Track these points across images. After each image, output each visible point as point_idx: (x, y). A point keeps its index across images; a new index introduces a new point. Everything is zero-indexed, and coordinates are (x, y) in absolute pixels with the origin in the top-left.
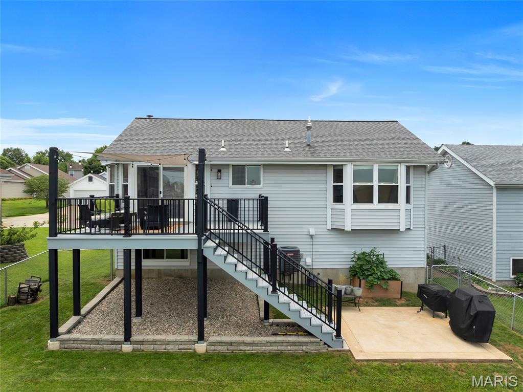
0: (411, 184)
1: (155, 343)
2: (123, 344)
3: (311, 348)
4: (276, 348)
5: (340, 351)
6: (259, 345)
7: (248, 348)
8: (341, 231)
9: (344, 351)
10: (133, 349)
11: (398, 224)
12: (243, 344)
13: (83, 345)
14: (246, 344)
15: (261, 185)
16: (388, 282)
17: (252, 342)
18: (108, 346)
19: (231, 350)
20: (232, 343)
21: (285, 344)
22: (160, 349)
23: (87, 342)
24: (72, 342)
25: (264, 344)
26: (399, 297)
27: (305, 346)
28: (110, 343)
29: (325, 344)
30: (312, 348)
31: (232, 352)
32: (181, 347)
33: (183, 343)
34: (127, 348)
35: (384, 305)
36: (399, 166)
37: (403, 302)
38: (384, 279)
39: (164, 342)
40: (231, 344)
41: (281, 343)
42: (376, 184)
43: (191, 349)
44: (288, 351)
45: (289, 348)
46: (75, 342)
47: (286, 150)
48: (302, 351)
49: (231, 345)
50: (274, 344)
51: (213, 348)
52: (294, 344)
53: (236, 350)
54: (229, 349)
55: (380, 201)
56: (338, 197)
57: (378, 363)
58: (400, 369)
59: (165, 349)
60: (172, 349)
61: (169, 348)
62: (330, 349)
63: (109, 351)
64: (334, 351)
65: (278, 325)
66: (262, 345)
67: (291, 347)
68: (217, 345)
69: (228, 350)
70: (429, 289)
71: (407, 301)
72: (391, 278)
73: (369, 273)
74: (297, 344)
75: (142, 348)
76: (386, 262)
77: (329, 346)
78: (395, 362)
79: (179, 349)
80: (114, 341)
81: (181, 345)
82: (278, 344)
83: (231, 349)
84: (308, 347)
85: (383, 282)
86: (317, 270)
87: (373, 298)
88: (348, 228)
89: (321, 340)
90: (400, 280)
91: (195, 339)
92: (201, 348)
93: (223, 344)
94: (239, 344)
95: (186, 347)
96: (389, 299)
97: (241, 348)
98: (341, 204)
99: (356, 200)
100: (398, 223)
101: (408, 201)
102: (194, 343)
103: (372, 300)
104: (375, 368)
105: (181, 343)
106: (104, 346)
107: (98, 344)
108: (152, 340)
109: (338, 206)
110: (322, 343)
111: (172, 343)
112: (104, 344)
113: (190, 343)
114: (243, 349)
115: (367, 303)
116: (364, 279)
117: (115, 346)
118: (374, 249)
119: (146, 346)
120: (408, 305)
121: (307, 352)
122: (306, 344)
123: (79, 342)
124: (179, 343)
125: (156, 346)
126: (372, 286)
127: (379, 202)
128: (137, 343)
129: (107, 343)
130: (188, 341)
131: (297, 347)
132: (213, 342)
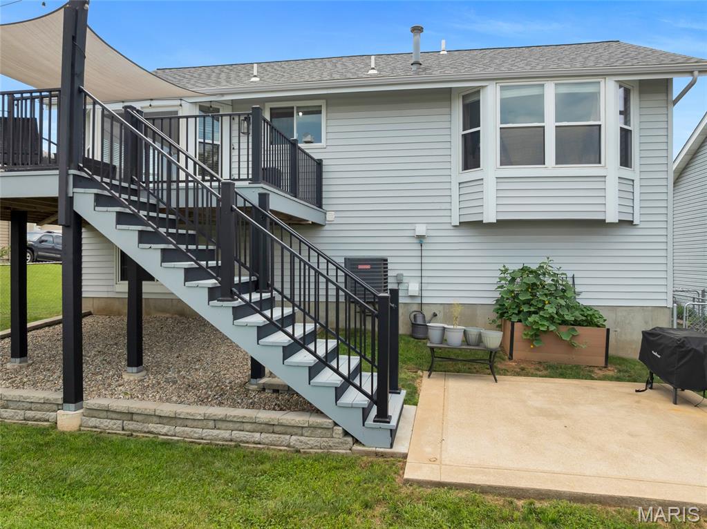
0: (634, 126)
3: (309, 442)
4: (226, 434)
5: (383, 455)
6: (189, 423)
8: (478, 225)
9: (393, 455)
11: (601, 208)
12: (155, 419)
14: (162, 419)
15: (323, 144)
16: (575, 330)
17: (173, 415)
19: (128, 430)
20: (132, 414)
21: (248, 427)
25: (200, 423)
26: (603, 365)
27: (296, 434)
29: (346, 433)
30: (312, 441)
31: (131, 435)
32: (30, 414)
33: (33, 406)
35: (563, 376)
36: (602, 84)
37: (611, 373)
38: (564, 322)
40: (130, 415)
41: (240, 423)
42: (550, 124)
43: (48, 421)
44: (254, 443)
45: (257, 436)
47: (371, 72)
48: (288, 446)
49: (131, 419)
50: (224, 425)
51: (93, 422)
52: (270, 427)
53: (137, 431)
54: (125, 427)
55: (560, 160)
56: (471, 157)
57: (463, 494)
58: (525, 519)
60: (11, 418)
62: (357, 447)
64: (368, 454)
65: (276, 391)
66: (195, 423)
67: (263, 435)
68: (101, 415)
69: (123, 429)
70: (664, 336)
71: (620, 371)
72: (582, 320)
73: (532, 309)
74: (277, 429)
76: (579, 294)
77: (356, 441)
78: (519, 498)
79: (25, 420)
81: (30, 409)
82: (231, 425)
83: (131, 427)
84: (302, 438)
85: (563, 329)
86: (432, 307)
87: (540, 363)
88: (490, 217)
89: (336, 424)
90: (604, 326)
91: (57, 399)
92: (68, 419)
93: (114, 416)
95: (39, 415)
96: (577, 367)
97: (152, 427)
98: (479, 169)
99: (507, 158)
100: (603, 206)
101: (625, 160)
102: (55, 407)
103: (537, 366)
104: (445, 507)
105: (29, 405)
109: (472, 174)
110: (338, 430)
113: (47, 407)
114: (155, 431)
115: (523, 369)
116: (520, 321)
118: (546, 261)
120: (618, 379)
121: (298, 451)
122: (298, 429)
124: (25, 405)
126: (536, 335)
127: (557, 162)
130: (42, 401)
131: (277, 435)
132: (93, 407)
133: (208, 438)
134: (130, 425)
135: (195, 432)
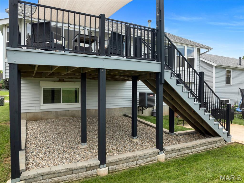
1: (127, 160)
2: (99, 168)
4: (203, 148)
7: (190, 151)
10: (109, 171)
12: (186, 149)
13: (56, 179)
14: (188, 148)
18: (84, 173)
19: (180, 155)
20: (179, 149)
21: (208, 144)
22: (132, 166)
23: (59, 174)
24: (41, 178)
28: (85, 170)
31: (181, 156)
33: (149, 156)
34: (104, 171)
39: (135, 158)
43: (155, 160)
46: (46, 177)
48: (215, 147)
49: (179, 151)
50: (202, 145)
51: (168, 156)
53: (183, 154)
54: (179, 154)
59: (136, 165)
60: (142, 163)
61: (139, 163)
62: (227, 143)
63: (85, 178)
68: (171, 153)
75: (117, 168)
79: (147, 162)
80: (90, 167)
81: (148, 158)
89: (223, 138)
91: (157, 151)
92: (162, 157)
93: (174, 151)
94: (184, 149)
95: (152, 159)
97: (186, 152)
102: (157, 154)
106: (80, 174)
107: (72, 173)
108: (125, 158)
110: (223, 140)
111: (141, 158)
112: (79, 172)
113: (154, 155)
117: (90, 171)
119: (121, 165)
122: (216, 142)
123: (49, 176)
124: (147, 157)
125: (129, 163)
128: (112, 164)
129: (82, 170)
130: (153, 153)
131: (213, 145)
132: (170, 150)
133: (200, 150)
134: (180, 153)
135: (197, 150)
